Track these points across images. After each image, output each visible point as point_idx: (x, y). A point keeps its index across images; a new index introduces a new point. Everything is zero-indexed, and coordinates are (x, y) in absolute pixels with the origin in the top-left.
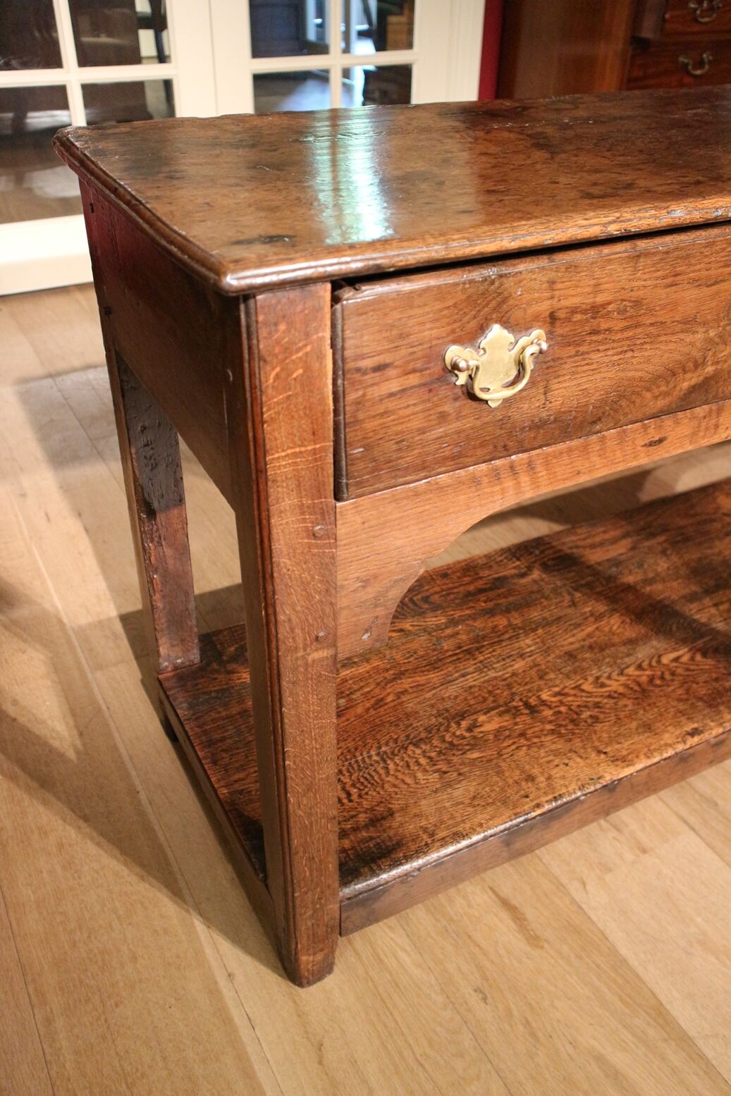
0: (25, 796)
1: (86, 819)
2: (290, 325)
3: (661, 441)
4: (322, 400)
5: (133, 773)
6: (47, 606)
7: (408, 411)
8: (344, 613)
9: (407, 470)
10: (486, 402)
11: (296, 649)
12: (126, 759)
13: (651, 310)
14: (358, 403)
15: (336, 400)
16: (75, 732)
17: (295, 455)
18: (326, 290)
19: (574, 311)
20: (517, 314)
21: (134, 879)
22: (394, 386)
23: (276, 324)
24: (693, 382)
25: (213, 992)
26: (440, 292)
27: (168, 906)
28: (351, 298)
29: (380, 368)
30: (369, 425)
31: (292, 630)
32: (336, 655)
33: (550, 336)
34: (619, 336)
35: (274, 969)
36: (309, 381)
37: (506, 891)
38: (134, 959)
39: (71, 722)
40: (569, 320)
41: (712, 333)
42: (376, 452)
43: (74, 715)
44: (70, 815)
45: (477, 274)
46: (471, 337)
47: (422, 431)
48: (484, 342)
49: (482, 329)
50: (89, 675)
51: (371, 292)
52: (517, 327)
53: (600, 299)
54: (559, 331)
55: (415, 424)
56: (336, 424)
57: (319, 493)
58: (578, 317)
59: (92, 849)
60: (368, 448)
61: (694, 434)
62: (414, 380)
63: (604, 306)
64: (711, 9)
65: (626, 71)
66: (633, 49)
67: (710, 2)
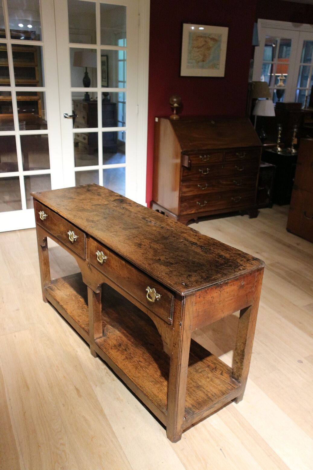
64: (207, 158)
65: (182, 174)
66: (183, 168)
67: (207, 155)
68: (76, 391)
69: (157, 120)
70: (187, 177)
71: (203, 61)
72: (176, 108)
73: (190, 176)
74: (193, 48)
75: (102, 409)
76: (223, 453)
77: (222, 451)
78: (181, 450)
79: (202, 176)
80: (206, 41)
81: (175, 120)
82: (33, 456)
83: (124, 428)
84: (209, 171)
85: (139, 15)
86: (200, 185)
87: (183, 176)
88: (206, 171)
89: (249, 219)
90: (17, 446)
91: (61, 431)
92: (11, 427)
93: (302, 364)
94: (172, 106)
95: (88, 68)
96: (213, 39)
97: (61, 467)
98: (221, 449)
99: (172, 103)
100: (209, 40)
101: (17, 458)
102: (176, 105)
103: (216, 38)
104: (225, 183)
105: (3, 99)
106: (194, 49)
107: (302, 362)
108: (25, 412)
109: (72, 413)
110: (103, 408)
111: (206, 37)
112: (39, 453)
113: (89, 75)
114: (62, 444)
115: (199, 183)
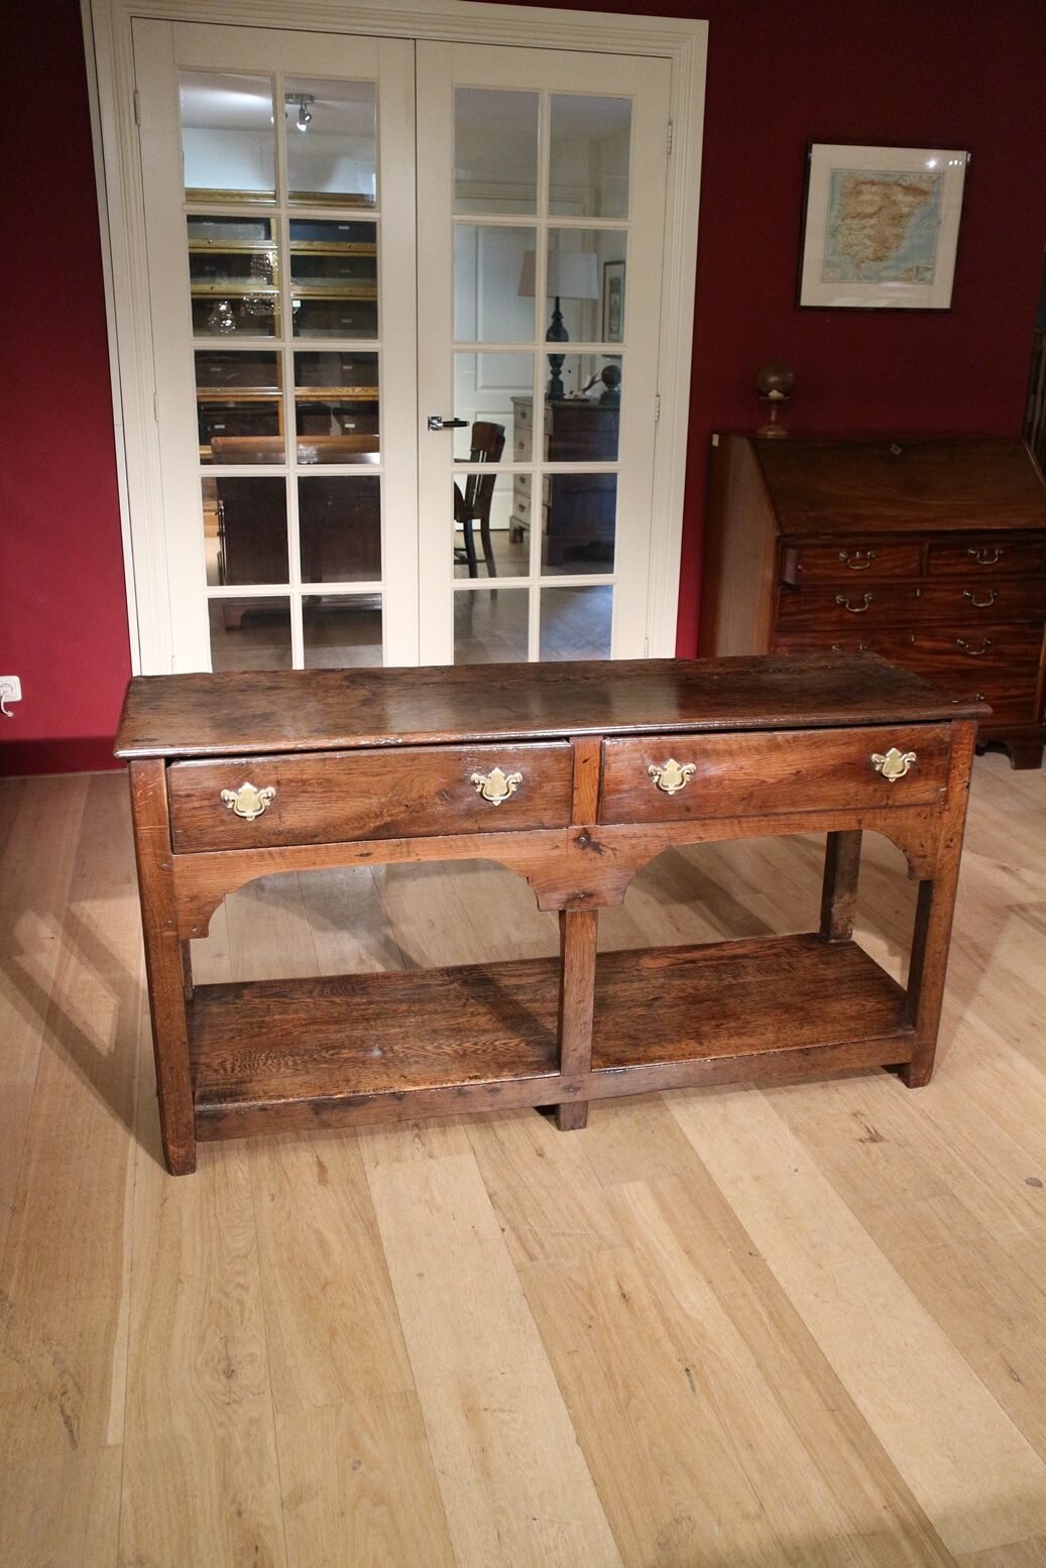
0: (67, 1069)
1: (96, 1084)
2: (146, 774)
3: (368, 855)
4: (163, 806)
5: (137, 1068)
6: (134, 974)
7: (205, 816)
8: (181, 913)
9: (206, 844)
10: (245, 817)
11: (156, 927)
12: (137, 1061)
13: (338, 785)
14: (178, 809)
15: (169, 807)
16: (113, 1043)
17: (150, 829)
18: (162, 762)
19: (291, 781)
20: (257, 780)
21: (107, 1115)
22: (196, 804)
23: (140, 773)
24: (378, 824)
25: (123, 1169)
26: (217, 767)
27: (120, 1129)
28: (174, 766)
29: (188, 796)
30: (185, 820)
31: (153, 916)
32: (178, 936)
33: (277, 791)
34: (320, 795)
35: (162, 1166)
36: (156, 797)
37: (325, 1159)
38: (88, 1147)
39: (114, 1037)
40: (288, 785)
41: (383, 800)
42: (189, 833)
43: (118, 1035)
44: (88, 1081)
45: (236, 761)
46: (235, 787)
47: (213, 827)
48: (240, 790)
49: (240, 785)
50: (140, 1016)
51: (183, 764)
52: (260, 786)
53: (305, 777)
54: (283, 790)
55: (209, 823)
56: (170, 818)
57: (163, 847)
58: (293, 784)
59: (92, 1098)
60: (185, 831)
61: (391, 854)
62: (206, 803)
63: (308, 780)
64: (864, 559)
65: (777, 607)
66: (782, 590)
67: (864, 552)
68: (315, 1169)
69: (716, 440)
70: (796, 618)
71: (879, 259)
72: (777, 402)
73: (807, 616)
74: (843, 219)
75: (376, 1221)
76: (691, 1382)
77: (689, 1375)
78: (569, 1353)
79: (847, 616)
80: (887, 196)
81: (770, 440)
82: (159, 1300)
83: (421, 1275)
84: (870, 602)
85: (670, 124)
86: (840, 646)
87: (781, 615)
88: (861, 603)
89: (1011, 770)
90: (124, 1271)
91: (246, 1256)
92: (120, 1226)
93: (1038, 1189)
94: (763, 398)
95: (561, 301)
96: (912, 190)
97: (222, 1335)
98: (687, 1370)
99: (764, 389)
100: (900, 197)
101: (116, 1298)
102: (774, 394)
103: (924, 186)
104: (926, 644)
105: (307, 396)
106: (848, 221)
107: (1040, 1185)
108: (166, 1199)
109: (288, 1218)
110: (379, 1219)
111: (887, 185)
112: (176, 1297)
113: (563, 320)
114: (240, 1286)
115: (836, 642)
